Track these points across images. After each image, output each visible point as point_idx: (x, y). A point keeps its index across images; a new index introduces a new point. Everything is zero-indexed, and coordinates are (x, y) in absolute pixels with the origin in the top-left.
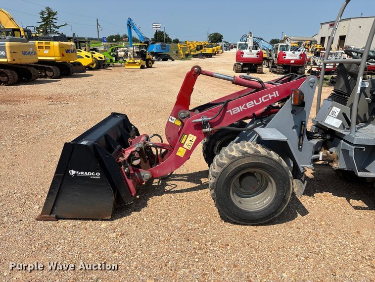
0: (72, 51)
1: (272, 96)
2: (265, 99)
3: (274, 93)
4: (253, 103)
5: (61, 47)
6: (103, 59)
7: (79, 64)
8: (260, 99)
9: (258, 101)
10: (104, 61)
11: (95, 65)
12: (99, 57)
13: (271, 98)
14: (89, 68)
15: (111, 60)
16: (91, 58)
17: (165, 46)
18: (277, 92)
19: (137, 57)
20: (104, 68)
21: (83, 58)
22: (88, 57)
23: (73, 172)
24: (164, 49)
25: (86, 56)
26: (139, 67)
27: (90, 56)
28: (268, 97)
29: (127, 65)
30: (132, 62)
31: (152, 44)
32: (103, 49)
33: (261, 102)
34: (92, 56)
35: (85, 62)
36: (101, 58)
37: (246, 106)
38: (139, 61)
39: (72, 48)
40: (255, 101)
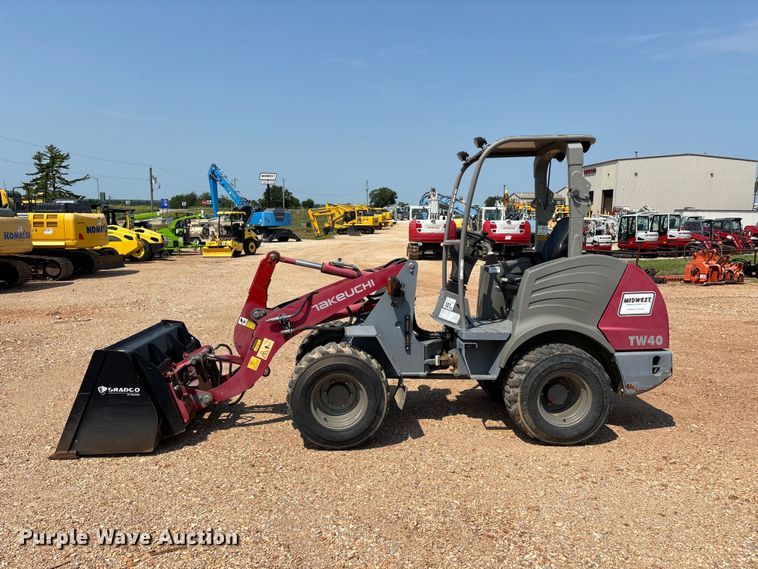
0: (99, 230)
1: (366, 285)
2: (358, 289)
3: (369, 282)
4: (343, 296)
5: (77, 222)
6: (160, 241)
7: (112, 252)
8: (352, 289)
9: (350, 293)
10: (162, 245)
11: (143, 253)
12: (152, 239)
13: (365, 289)
14: (131, 258)
15: (176, 244)
16: (135, 241)
17: (283, 214)
18: (371, 280)
19: (225, 236)
20: (160, 259)
21: (120, 240)
22: (130, 238)
23: (104, 389)
24: (281, 220)
25: (126, 237)
26: (230, 255)
27: (134, 236)
28: (362, 288)
29: (206, 251)
30: (216, 245)
31: (257, 211)
32: (160, 223)
33: (353, 294)
34: (138, 236)
35: (123, 248)
36: (156, 240)
37: (335, 300)
38: (229, 243)
39: (100, 224)
40: (345, 292)
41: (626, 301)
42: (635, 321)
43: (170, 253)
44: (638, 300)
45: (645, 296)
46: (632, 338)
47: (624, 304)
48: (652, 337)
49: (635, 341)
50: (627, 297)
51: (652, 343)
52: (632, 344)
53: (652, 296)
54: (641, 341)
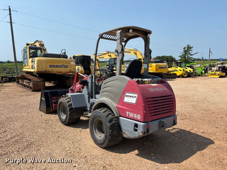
0: (163, 68)
6: (192, 72)
7: (175, 74)
11: (186, 75)
12: (190, 71)
15: (202, 72)
16: (182, 71)
21: (178, 71)
23: (42, 98)
25: (180, 70)
26: (218, 77)
27: (182, 70)
29: (210, 75)
30: (214, 73)
34: (184, 70)
35: (178, 73)
36: (191, 71)
38: (218, 73)
41: (126, 96)
43: (199, 76)
44: (131, 96)
45: (134, 95)
46: (127, 113)
47: (125, 97)
48: (136, 114)
49: (129, 114)
50: (127, 94)
51: (136, 117)
53: (136, 95)
54: (131, 115)
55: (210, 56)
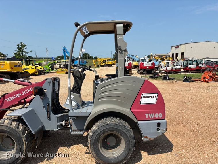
0: (18, 66)
1: (30, 90)
2: (26, 92)
3: (30, 88)
4: (19, 95)
5: (11, 64)
7: (27, 73)
8: (23, 92)
9: (22, 93)
10: (43, 70)
11: (38, 73)
12: (40, 69)
13: (29, 92)
15: (49, 70)
16: (34, 69)
17: (84, 61)
18: (32, 88)
19: (63, 68)
20: (44, 75)
21: (30, 69)
22: (33, 68)
24: (83, 63)
25: (32, 68)
26: (65, 73)
27: (34, 68)
28: (27, 91)
29: (58, 72)
30: (60, 70)
31: (76, 60)
32: (45, 64)
33: (24, 94)
34: (35, 68)
35: (31, 71)
36: (42, 69)
37: (15, 97)
38: (64, 70)
39: (19, 64)
40: (20, 93)
41: (144, 97)
42: (148, 106)
43: (48, 73)
44: (149, 97)
45: (153, 95)
46: (147, 115)
48: (157, 114)
49: (148, 116)
50: (144, 95)
51: (157, 117)
52: (147, 117)
53: (156, 95)
54: (152, 116)
55: (47, 55)
